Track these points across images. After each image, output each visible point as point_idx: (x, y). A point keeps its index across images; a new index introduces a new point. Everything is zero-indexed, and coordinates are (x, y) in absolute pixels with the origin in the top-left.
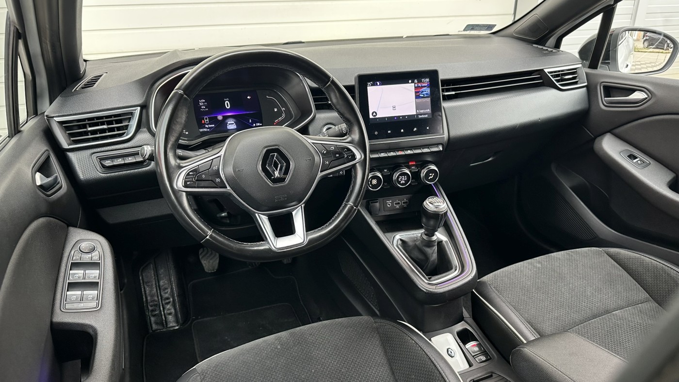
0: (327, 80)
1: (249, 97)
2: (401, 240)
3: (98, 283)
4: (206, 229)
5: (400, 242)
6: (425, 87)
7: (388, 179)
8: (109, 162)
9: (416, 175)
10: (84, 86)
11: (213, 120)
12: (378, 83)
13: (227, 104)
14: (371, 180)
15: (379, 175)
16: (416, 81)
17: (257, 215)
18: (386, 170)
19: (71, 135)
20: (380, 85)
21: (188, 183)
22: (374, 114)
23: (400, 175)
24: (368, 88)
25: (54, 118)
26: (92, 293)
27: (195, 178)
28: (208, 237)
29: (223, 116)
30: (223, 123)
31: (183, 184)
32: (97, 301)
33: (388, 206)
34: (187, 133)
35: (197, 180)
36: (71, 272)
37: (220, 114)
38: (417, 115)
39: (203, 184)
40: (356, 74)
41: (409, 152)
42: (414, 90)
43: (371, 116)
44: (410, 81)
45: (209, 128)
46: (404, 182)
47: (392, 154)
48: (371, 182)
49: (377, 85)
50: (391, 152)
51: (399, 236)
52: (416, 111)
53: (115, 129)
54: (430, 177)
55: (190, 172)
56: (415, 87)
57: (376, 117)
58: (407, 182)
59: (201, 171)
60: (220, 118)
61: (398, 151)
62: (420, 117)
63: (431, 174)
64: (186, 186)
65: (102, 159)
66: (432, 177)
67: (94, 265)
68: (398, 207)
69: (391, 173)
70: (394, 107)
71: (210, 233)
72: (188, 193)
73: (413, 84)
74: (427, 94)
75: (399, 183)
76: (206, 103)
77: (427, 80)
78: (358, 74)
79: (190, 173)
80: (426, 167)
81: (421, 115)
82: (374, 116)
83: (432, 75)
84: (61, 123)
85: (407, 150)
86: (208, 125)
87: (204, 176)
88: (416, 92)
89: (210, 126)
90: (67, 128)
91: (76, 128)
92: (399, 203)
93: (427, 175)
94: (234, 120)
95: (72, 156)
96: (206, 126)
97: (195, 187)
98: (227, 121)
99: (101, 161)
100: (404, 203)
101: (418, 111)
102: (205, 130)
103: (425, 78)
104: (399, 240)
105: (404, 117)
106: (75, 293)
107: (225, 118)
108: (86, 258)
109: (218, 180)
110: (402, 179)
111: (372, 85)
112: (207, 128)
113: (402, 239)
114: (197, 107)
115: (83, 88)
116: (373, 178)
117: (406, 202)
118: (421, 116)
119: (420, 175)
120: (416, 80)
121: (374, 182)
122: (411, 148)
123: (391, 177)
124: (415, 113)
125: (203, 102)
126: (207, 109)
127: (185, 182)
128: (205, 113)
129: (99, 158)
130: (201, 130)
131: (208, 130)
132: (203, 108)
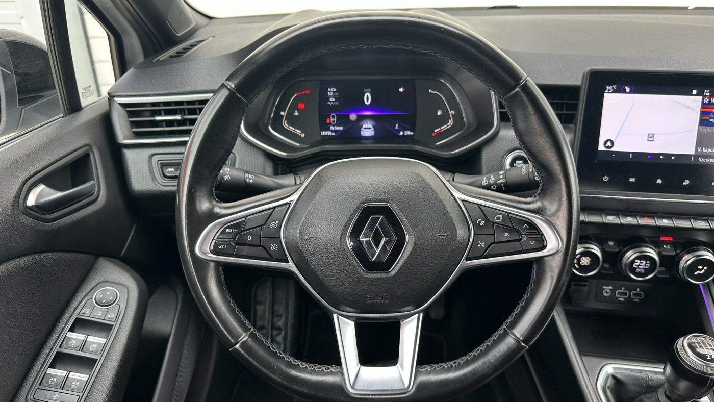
0: (512, 83)
1: (401, 90)
2: (614, 377)
3: (97, 360)
4: (239, 329)
5: (610, 382)
7: (612, 259)
8: (172, 170)
9: (670, 262)
10: (176, 54)
11: (343, 119)
12: (628, 89)
13: (368, 99)
14: (580, 258)
15: (597, 251)
16: (707, 93)
17: (335, 316)
18: (611, 243)
19: (134, 124)
20: (631, 92)
21: (220, 247)
22: (609, 144)
23: (637, 258)
24: (605, 94)
25: (115, 99)
26: (79, 377)
27: (235, 239)
28: (237, 346)
29: (358, 116)
30: (357, 125)
31: (212, 248)
32: (81, 395)
33: (605, 294)
34: (303, 135)
35: (237, 244)
36: (70, 335)
37: (355, 111)
38: (696, 156)
39: (245, 250)
40: (588, 69)
41: (665, 222)
42: (699, 110)
43: (601, 148)
44: (694, 92)
45: (335, 131)
46: (643, 271)
47: (630, 220)
48: (579, 260)
49: (624, 91)
50: (628, 216)
51: (610, 368)
52: (696, 149)
54: (698, 272)
55: (228, 227)
56: (703, 103)
57: (612, 150)
58: (647, 272)
59: (247, 227)
60: (353, 117)
61: (642, 216)
62: (702, 160)
63: (701, 267)
64: (215, 251)
65: (164, 165)
66: (702, 272)
67: (104, 328)
68: (622, 300)
69: (620, 251)
70: (651, 137)
71: (244, 337)
72: (218, 264)
73: (700, 98)
75: (633, 271)
76: (337, 94)
78: (592, 69)
79: (227, 230)
80: (694, 251)
81: (705, 156)
82: (609, 147)
84: (121, 104)
85: (662, 218)
86: (334, 126)
87: (249, 238)
88: (702, 113)
89: (337, 128)
90: (131, 114)
91: (148, 114)
92: (625, 294)
93: (693, 267)
94: (373, 123)
95: (129, 154)
96: (332, 128)
97: (231, 256)
98: (362, 123)
99: (163, 168)
100: (635, 295)
101: (699, 149)
102: (329, 133)
104: (610, 379)
105: (668, 156)
106: (59, 373)
107: (361, 118)
108: (98, 314)
109: (274, 247)
110: (639, 265)
111: (615, 91)
112: (332, 131)
113: (618, 376)
114: (324, 98)
115: (171, 57)
116: (584, 254)
117: (639, 295)
118: (704, 160)
119: (678, 263)
120: (707, 91)
121: (586, 261)
122: (669, 215)
123: (620, 255)
124: (693, 153)
125: (333, 92)
126: (337, 103)
127: (216, 245)
128: (333, 109)
129: (160, 163)
130: (323, 133)
131: (334, 134)
132: (332, 101)
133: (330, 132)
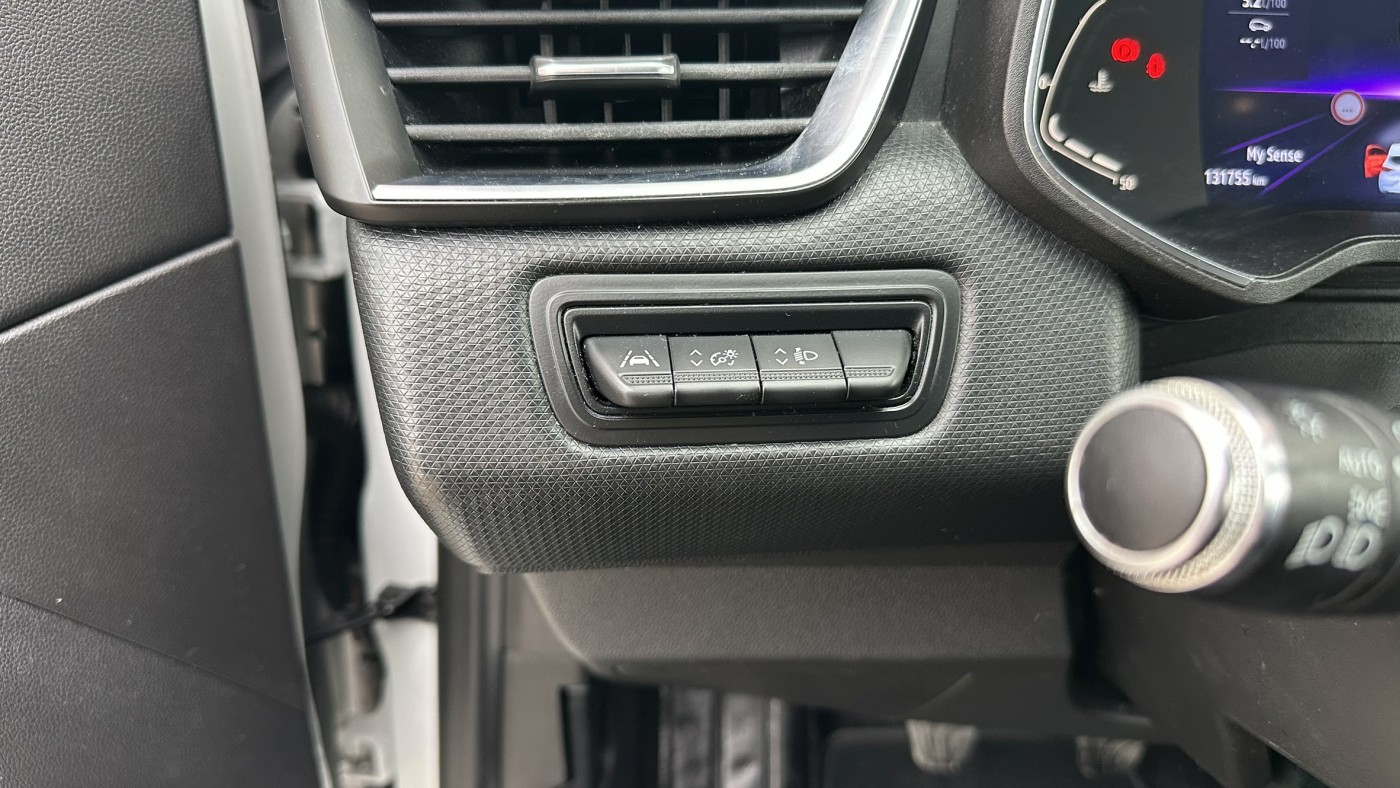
8: (642, 358)
11: (1303, 120)
19: (416, 101)
29: (1367, 100)
34: (1130, 183)
37: (1358, 85)
45: (1266, 169)
53: (724, 94)
60: (1349, 107)
65: (590, 328)
76: (1282, 2)
89: (1277, 155)
96: (1254, 154)
98: (1385, 138)
99: (591, 343)
102: (1242, 178)
107: (1384, 115)
112: (1257, 169)
114: (1221, 23)
126: (1280, 43)
128: (1260, 67)
129: (578, 320)
130: (1216, 177)
131: (1261, 181)
132: (1259, 34)
133: (1247, 173)
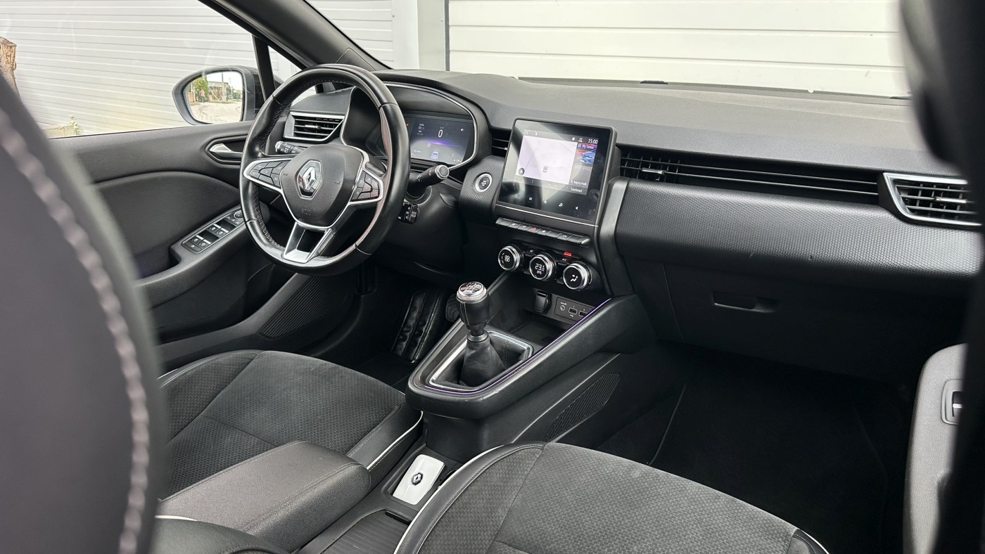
3: (220, 238)
6: (590, 150)
13: (440, 134)
14: (504, 255)
15: (513, 251)
16: (581, 140)
17: (296, 223)
18: (531, 251)
19: (298, 129)
20: (537, 136)
22: (522, 171)
23: (535, 261)
24: (524, 136)
25: (291, 112)
26: (207, 242)
27: (261, 171)
33: (561, 309)
35: (261, 174)
36: (214, 225)
38: (570, 186)
39: (264, 178)
40: (516, 118)
41: (544, 233)
42: (574, 152)
43: (517, 173)
44: (573, 139)
46: (541, 273)
49: (534, 135)
50: (524, 225)
52: (570, 182)
54: (573, 280)
57: (523, 176)
59: (267, 166)
62: (573, 189)
63: (574, 276)
67: (231, 227)
68: (572, 316)
70: (545, 169)
72: (253, 183)
73: (576, 143)
74: (589, 161)
75: (535, 272)
76: (423, 128)
77: (596, 141)
81: (575, 187)
82: (521, 174)
83: (602, 135)
84: (293, 116)
85: (544, 229)
87: (266, 172)
88: (576, 154)
92: (575, 311)
93: (568, 274)
97: (258, 179)
100: (581, 313)
103: (594, 137)
105: (554, 184)
106: (200, 238)
108: (232, 220)
109: (276, 179)
110: (538, 268)
111: (529, 134)
116: (506, 253)
121: (507, 259)
122: (550, 228)
124: (568, 184)
126: (422, 134)
